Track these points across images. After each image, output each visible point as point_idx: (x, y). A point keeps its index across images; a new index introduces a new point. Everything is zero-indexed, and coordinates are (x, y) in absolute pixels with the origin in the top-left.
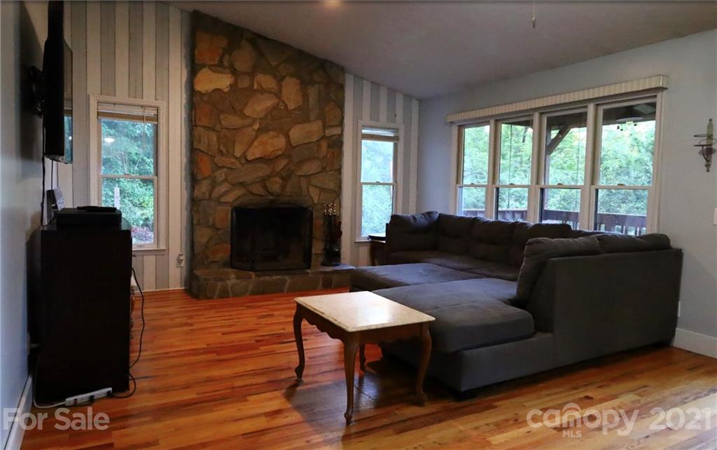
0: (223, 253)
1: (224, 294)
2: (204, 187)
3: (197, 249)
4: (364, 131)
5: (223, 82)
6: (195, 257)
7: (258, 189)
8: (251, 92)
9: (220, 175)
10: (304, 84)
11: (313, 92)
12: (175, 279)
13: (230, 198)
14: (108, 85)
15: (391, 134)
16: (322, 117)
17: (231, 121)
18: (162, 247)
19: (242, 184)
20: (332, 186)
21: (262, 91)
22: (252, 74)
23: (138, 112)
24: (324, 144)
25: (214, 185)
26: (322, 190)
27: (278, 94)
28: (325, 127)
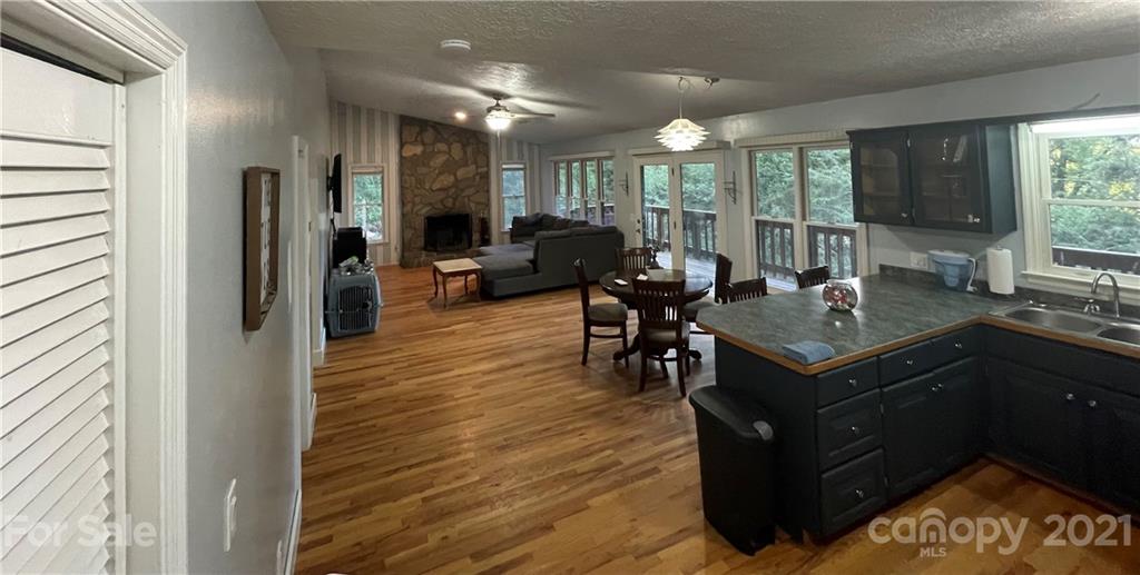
0: (421, 242)
1: (419, 265)
2: (408, 207)
3: (406, 241)
4: (504, 166)
5: (419, 150)
6: (405, 246)
7: (440, 206)
8: (433, 154)
9: (417, 200)
10: (464, 146)
11: (469, 150)
12: (394, 258)
13: (424, 211)
14: (357, 160)
15: (521, 166)
16: (475, 162)
17: (424, 170)
18: (387, 241)
19: (430, 204)
20: (483, 200)
21: (439, 152)
22: (433, 144)
23: (372, 170)
24: (478, 178)
25: (414, 204)
26: (478, 203)
27: (449, 153)
28: (477, 167)
